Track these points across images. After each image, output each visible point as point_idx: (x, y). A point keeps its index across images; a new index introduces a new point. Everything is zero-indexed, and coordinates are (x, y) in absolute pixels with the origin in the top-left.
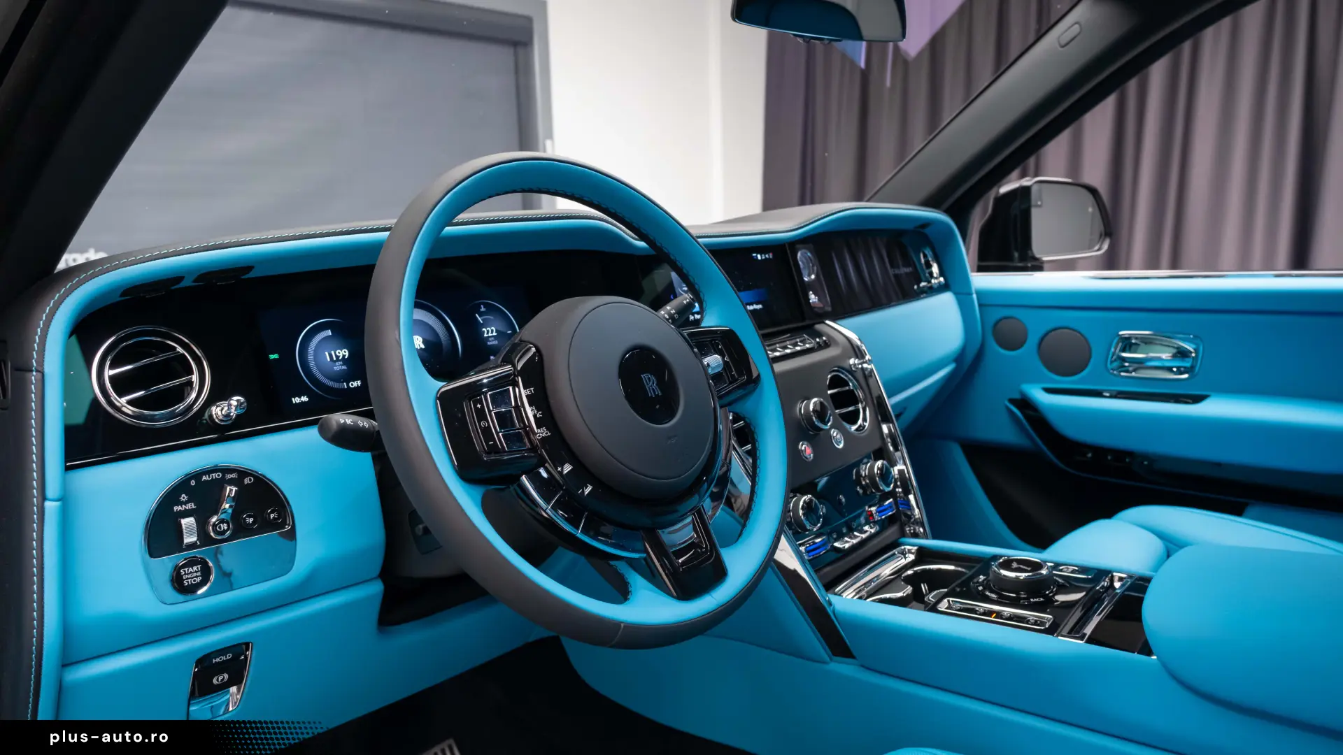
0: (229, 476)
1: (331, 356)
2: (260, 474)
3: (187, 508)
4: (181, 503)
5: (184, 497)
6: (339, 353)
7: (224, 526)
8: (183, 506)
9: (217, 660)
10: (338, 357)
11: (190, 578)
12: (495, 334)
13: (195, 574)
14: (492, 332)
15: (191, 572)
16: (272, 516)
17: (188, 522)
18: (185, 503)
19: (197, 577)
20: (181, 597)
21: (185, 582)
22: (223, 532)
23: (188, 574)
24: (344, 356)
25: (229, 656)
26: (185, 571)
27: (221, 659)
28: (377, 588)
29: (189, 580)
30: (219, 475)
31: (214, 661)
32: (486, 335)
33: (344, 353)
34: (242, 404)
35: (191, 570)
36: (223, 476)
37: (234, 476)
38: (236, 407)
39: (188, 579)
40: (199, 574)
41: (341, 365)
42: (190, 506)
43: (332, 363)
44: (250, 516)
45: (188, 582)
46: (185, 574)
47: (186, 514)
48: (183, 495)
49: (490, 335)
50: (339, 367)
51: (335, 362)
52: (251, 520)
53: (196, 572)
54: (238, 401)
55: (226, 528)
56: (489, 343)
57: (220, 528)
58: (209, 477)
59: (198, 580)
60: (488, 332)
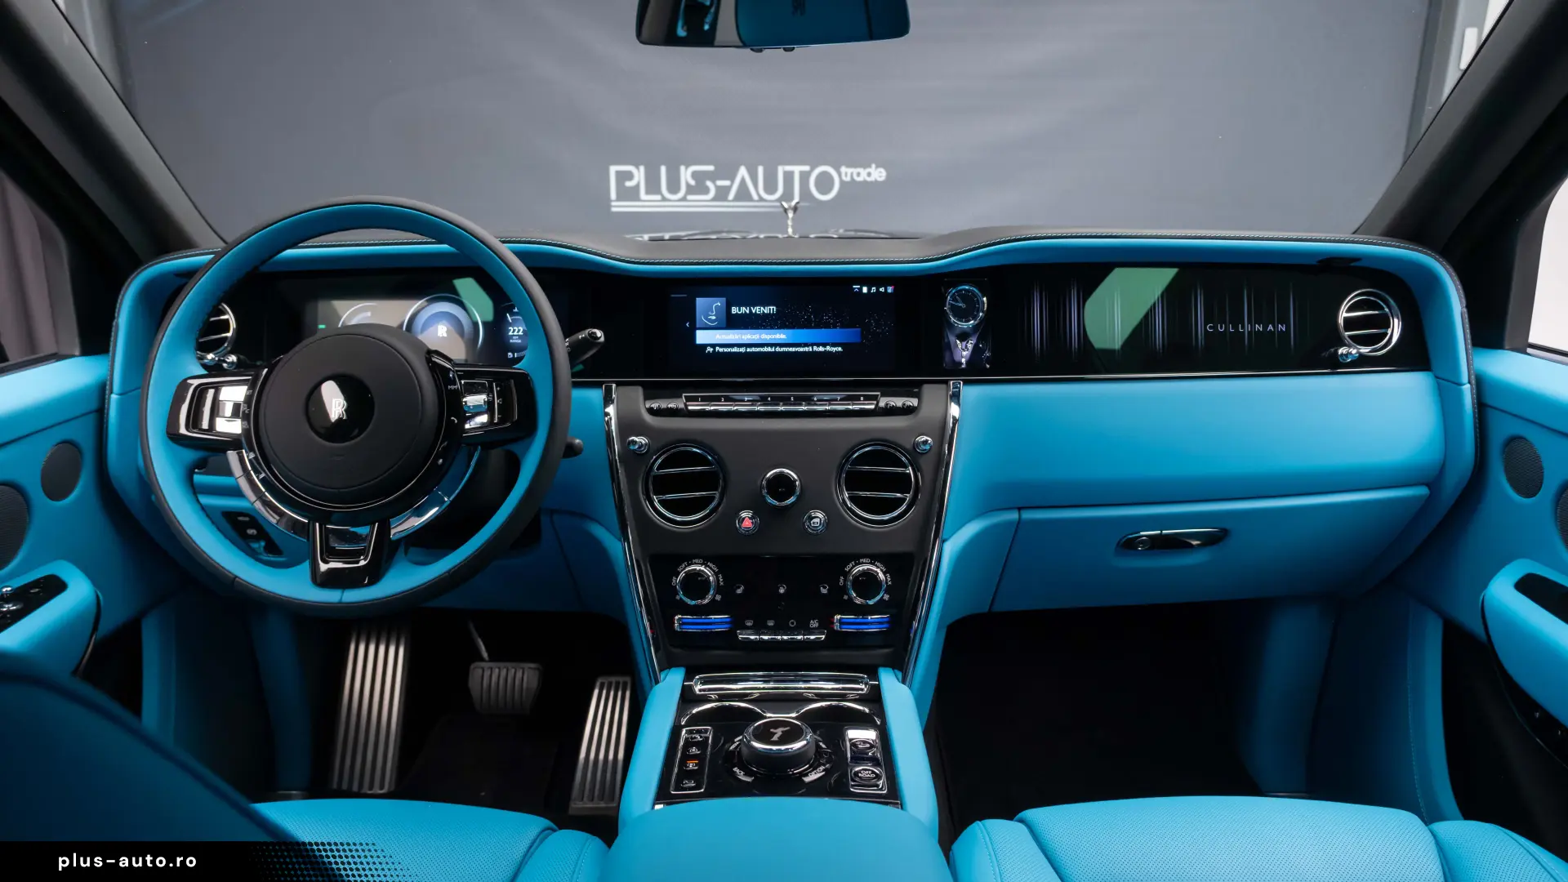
12: (521, 333)
14: (518, 332)
32: (510, 333)
49: (515, 333)
56: (511, 341)
60: (514, 331)
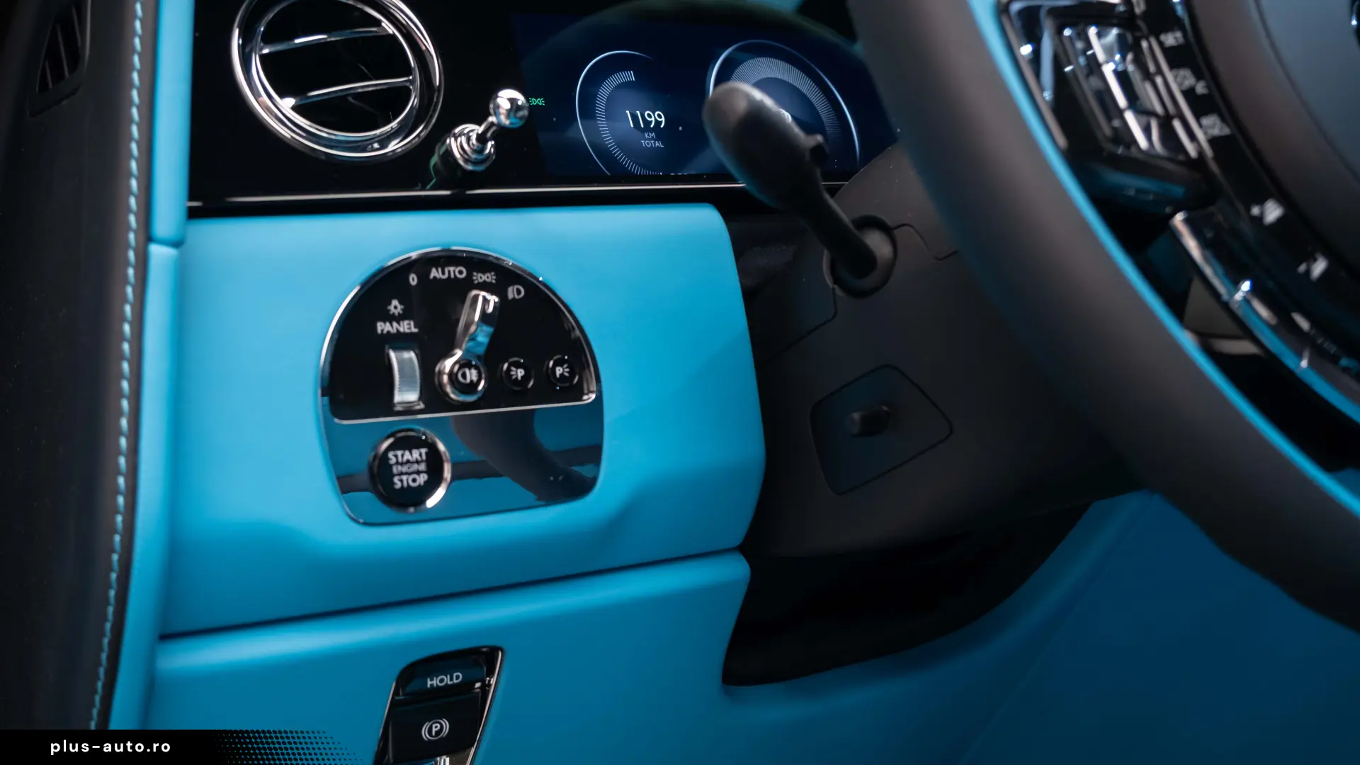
0: (480, 277)
1: (635, 117)
2: (540, 282)
3: (401, 330)
4: (391, 318)
5: (395, 307)
6: (649, 116)
7: (472, 375)
8: (395, 324)
9: (434, 682)
10: (647, 123)
11: (407, 473)
13: (415, 467)
15: (408, 461)
16: (559, 371)
17: (402, 361)
18: (399, 319)
19: (418, 473)
20: (388, 513)
21: (396, 479)
22: (472, 387)
23: (402, 464)
24: (658, 123)
25: (457, 677)
26: (396, 456)
27: (442, 681)
28: (736, 570)
29: (404, 478)
30: (461, 272)
31: (429, 683)
33: (657, 117)
34: (519, 108)
35: (407, 456)
36: (470, 275)
37: (489, 277)
38: (509, 111)
39: (401, 474)
40: (422, 467)
41: (653, 138)
42: (407, 327)
43: (638, 133)
44: (518, 365)
45: (401, 481)
46: (397, 463)
47: (401, 341)
48: (395, 302)
50: (649, 142)
51: (643, 131)
52: (520, 373)
53: (417, 462)
54: (512, 101)
55: (475, 379)
57: (464, 376)
58: (443, 273)
59: (422, 479)
